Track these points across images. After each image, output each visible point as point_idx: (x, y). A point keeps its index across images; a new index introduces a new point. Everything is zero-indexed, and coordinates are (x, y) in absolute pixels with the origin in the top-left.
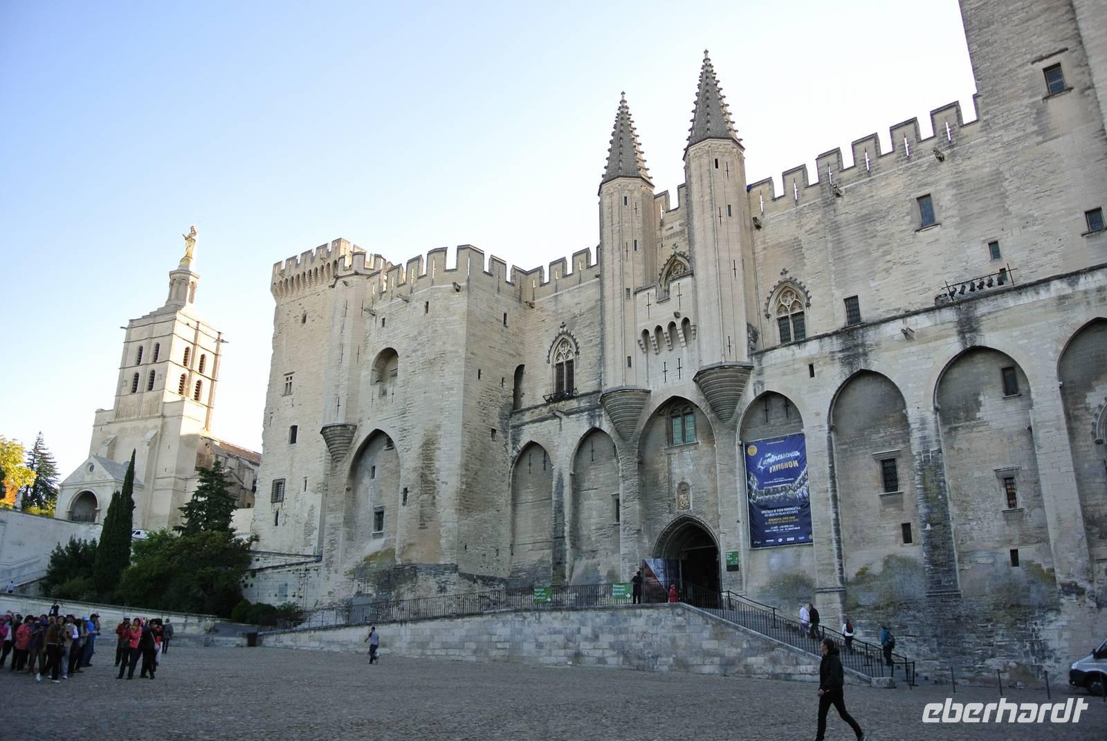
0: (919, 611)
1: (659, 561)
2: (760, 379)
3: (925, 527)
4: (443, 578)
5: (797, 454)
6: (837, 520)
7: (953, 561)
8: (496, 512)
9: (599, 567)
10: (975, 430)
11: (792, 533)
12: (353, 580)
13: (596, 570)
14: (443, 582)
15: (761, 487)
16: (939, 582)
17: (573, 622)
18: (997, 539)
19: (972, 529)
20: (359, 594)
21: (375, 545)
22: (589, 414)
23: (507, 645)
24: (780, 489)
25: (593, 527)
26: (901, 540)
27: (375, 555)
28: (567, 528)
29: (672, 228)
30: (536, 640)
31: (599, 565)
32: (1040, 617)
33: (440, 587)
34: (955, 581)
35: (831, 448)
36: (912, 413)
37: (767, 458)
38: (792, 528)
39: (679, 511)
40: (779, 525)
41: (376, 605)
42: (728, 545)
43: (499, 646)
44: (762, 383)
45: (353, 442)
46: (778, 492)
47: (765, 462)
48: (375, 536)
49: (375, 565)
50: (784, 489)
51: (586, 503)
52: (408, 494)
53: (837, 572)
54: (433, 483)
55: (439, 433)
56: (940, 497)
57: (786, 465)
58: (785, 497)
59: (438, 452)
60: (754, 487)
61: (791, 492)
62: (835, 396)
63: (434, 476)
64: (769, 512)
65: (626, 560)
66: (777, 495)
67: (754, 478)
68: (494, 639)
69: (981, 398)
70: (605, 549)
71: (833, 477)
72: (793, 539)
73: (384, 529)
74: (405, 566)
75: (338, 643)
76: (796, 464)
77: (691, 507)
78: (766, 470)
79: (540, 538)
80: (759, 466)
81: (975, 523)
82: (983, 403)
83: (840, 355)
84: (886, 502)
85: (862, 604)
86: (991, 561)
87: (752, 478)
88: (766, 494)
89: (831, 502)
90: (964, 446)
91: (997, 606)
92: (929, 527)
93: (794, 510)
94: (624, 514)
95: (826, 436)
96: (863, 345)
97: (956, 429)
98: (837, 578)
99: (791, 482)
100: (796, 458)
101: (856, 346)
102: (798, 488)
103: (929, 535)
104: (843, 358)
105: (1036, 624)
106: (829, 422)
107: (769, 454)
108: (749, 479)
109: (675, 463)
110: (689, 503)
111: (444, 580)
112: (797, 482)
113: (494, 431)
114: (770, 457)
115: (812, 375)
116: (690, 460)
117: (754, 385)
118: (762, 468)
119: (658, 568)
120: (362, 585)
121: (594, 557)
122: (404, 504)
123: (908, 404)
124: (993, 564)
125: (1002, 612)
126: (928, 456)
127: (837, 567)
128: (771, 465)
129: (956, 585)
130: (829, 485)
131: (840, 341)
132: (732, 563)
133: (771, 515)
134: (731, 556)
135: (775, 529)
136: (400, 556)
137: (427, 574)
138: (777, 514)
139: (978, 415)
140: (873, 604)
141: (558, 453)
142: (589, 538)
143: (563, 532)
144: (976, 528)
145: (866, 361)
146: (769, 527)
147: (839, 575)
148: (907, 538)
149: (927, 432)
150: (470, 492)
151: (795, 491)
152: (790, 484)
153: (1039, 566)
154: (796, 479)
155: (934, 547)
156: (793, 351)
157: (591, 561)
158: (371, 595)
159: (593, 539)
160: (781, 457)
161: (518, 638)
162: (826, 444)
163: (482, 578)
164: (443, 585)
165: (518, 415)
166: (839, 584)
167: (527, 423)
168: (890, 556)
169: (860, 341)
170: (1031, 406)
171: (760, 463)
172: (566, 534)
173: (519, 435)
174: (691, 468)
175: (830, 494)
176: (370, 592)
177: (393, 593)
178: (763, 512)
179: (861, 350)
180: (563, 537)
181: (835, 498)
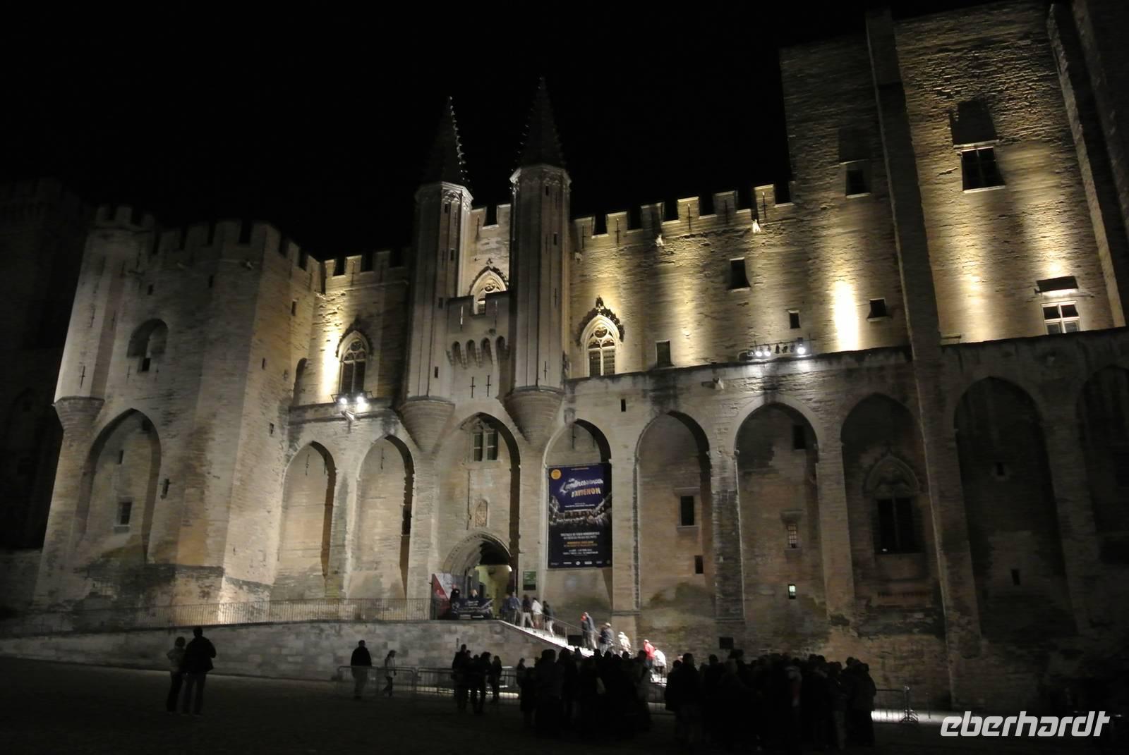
0: (708, 636)
1: (449, 576)
2: (572, 406)
3: (719, 559)
4: (207, 582)
5: (600, 481)
6: (636, 547)
7: (741, 592)
8: (267, 513)
9: (382, 580)
10: (767, 476)
11: (590, 557)
12: (86, 578)
13: (379, 583)
14: (206, 587)
15: (561, 510)
16: (727, 610)
17: (379, 636)
18: (778, 574)
19: (757, 564)
20: (93, 595)
21: (118, 540)
22: (383, 420)
23: (299, 659)
24: (580, 514)
25: (377, 537)
26: (694, 570)
27: (117, 552)
28: (349, 537)
29: (488, 243)
30: (335, 654)
31: (381, 576)
32: (811, 643)
33: (203, 592)
34: (742, 610)
35: (635, 481)
36: (715, 456)
37: (570, 483)
38: (590, 552)
39: (475, 528)
40: (577, 548)
41: (117, 608)
42: (527, 565)
43: (290, 659)
44: (573, 411)
45: (97, 420)
46: (578, 516)
47: (569, 486)
48: (117, 531)
49: (118, 563)
50: (585, 514)
51: (370, 511)
52: (170, 486)
53: (634, 596)
54: (202, 475)
55: (214, 422)
56: (734, 534)
57: (589, 492)
58: (585, 521)
59: (211, 443)
60: (555, 510)
61: (591, 517)
62: (643, 431)
63: (204, 468)
64: (568, 535)
65: (415, 574)
66: (578, 519)
67: (555, 501)
68: (284, 651)
69: (774, 449)
70: (390, 561)
71: (635, 507)
72: (590, 563)
73: (130, 523)
74: (161, 565)
75: (83, 652)
76: (598, 491)
77: (488, 524)
78: (569, 494)
79: (313, 544)
80: (562, 490)
81: (760, 559)
82: (775, 453)
83: (651, 394)
84: (682, 535)
85: (656, 627)
86: (771, 592)
87: (553, 501)
88: (566, 517)
89: (632, 531)
90: (756, 489)
91: (776, 633)
92: (721, 560)
93: (593, 534)
94: (416, 526)
95: (632, 468)
96: (674, 387)
97: (750, 474)
98: (634, 603)
99: (592, 508)
100: (598, 486)
101: (668, 388)
102: (598, 514)
103: (722, 568)
104: (654, 397)
105: (808, 650)
106: (635, 456)
107: (573, 480)
108: (550, 501)
109: (474, 479)
110: (486, 521)
111: (207, 584)
112: (598, 508)
113: (272, 425)
114: (573, 482)
115: (623, 409)
116: (490, 478)
117: (565, 411)
118: (564, 492)
119: (447, 583)
120: (98, 585)
121: (376, 569)
122: (163, 497)
123: (711, 446)
124: (773, 595)
125: (780, 639)
126: (726, 496)
127: (634, 593)
128: (573, 489)
129: (741, 614)
130: (632, 515)
131: (652, 381)
132: (529, 583)
133: (569, 538)
134: (529, 576)
135: (573, 552)
136: (153, 555)
137: (188, 577)
138: (575, 538)
139: (771, 463)
140: (667, 628)
141: (344, 457)
142: (372, 549)
143: (344, 539)
144: (761, 563)
145: (675, 403)
146: (567, 550)
147: (635, 600)
148: (699, 568)
149: (726, 475)
150: (243, 489)
151: (595, 516)
152: (591, 510)
153: (812, 599)
154: (597, 506)
155: (725, 578)
156: (607, 384)
157: (372, 573)
158: (109, 597)
159: (376, 549)
160: (584, 483)
161: (312, 651)
162: (631, 475)
163: (248, 583)
164: (206, 590)
165: (298, 412)
166: (634, 608)
167: (309, 421)
168: (683, 584)
169: (671, 383)
170: (816, 460)
171: (562, 487)
172: (346, 543)
173: (299, 432)
174: (491, 485)
175: (632, 523)
176: (109, 593)
177: (141, 596)
178: (562, 535)
179: (671, 392)
180: (343, 546)
181: (636, 526)
